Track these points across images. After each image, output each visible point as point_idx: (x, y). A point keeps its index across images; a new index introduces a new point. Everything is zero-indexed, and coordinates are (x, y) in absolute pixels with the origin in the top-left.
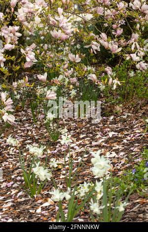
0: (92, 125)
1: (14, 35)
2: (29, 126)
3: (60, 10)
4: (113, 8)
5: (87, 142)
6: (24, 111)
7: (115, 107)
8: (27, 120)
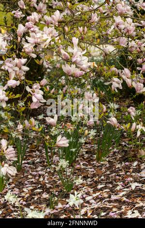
0: (112, 172)
1: (20, 69)
2: (42, 170)
3: (75, 40)
4: (139, 39)
5: (106, 195)
6: (38, 151)
7: (140, 151)
8: (40, 163)
